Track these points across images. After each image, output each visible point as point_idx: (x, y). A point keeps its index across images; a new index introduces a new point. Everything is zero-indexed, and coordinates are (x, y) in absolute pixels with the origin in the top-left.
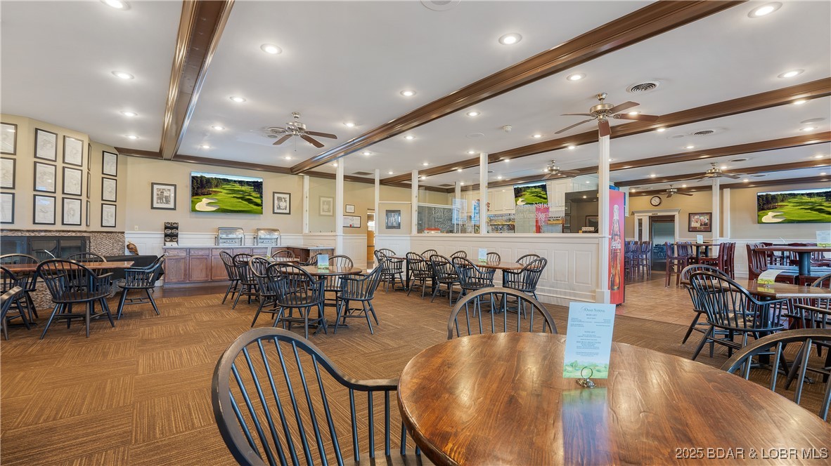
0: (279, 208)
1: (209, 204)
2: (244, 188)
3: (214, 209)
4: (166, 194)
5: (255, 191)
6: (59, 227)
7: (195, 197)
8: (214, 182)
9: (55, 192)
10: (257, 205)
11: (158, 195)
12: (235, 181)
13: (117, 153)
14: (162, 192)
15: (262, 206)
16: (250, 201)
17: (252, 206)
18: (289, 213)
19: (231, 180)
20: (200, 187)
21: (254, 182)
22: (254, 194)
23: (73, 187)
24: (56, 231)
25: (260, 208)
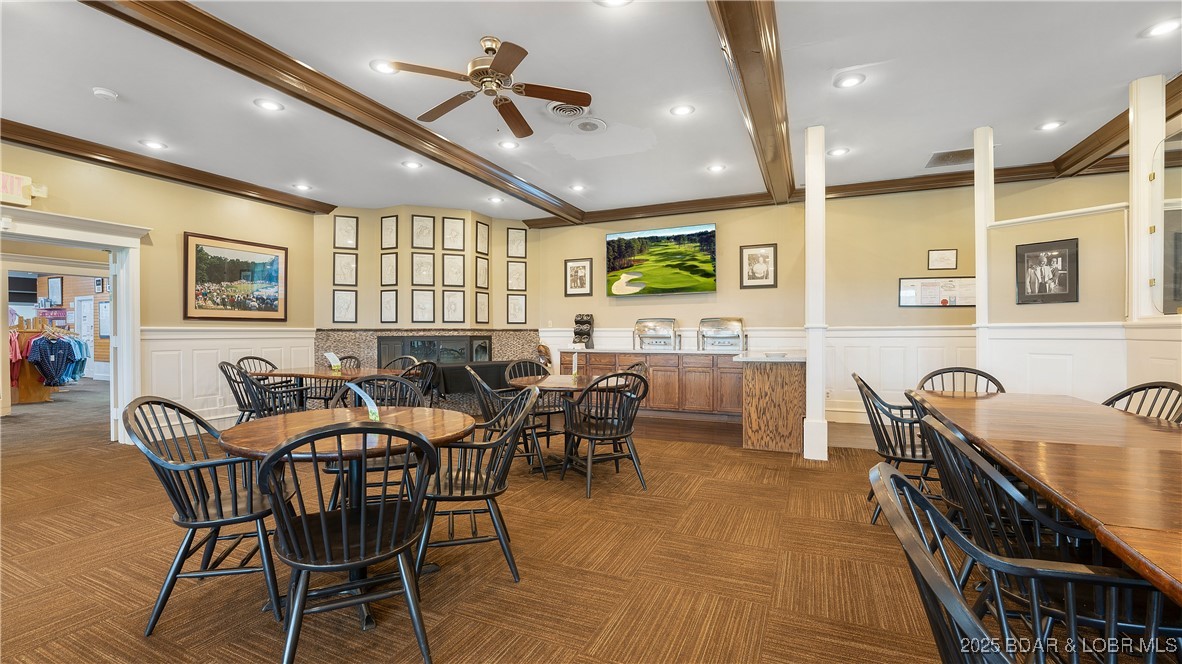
0: (753, 277)
1: (630, 283)
2: (682, 248)
3: (637, 289)
4: (580, 274)
5: (702, 250)
6: (439, 325)
7: (611, 274)
8: (637, 246)
9: (433, 285)
10: (706, 275)
11: (571, 276)
12: (668, 238)
13: (527, 228)
14: (577, 272)
15: (714, 276)
16: (693, 270)
17: (697, 278)
18: (775, 286)
19: (663, 238)
20: (619, 256)
21: (700, 234)
22: (700, 256)
23: (454, 278)
24: (436, 330)
25: (711, 280)
